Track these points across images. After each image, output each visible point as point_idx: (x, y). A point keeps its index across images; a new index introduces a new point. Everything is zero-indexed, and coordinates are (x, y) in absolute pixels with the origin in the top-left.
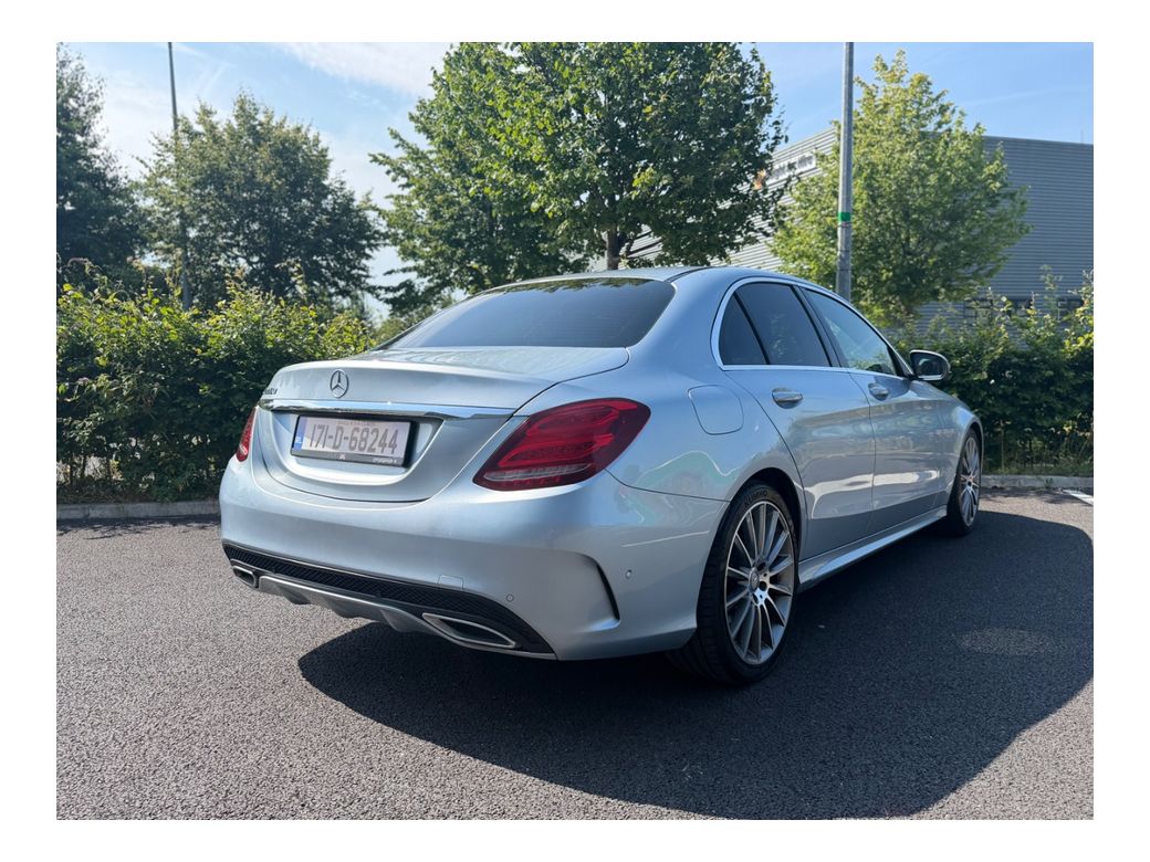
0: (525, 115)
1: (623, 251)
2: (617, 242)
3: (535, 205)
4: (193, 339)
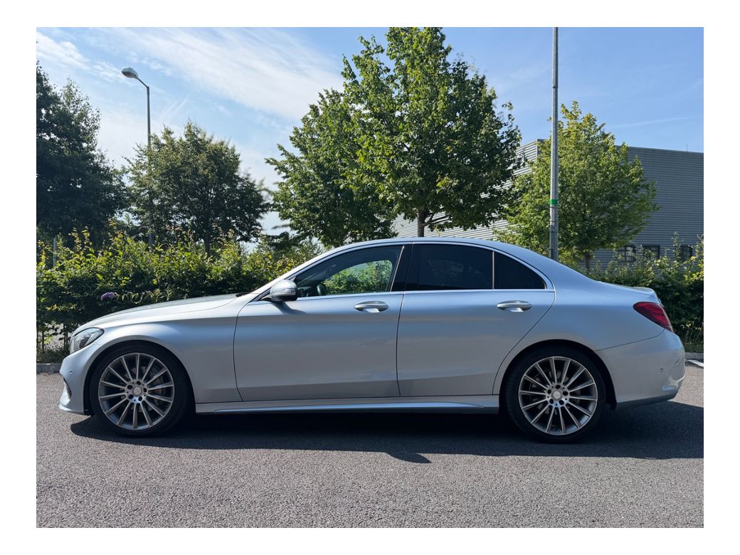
0: (380, 149)
1: (426, 220)
2: (424, 214)
3: (381, 196)
4: (203, 270)
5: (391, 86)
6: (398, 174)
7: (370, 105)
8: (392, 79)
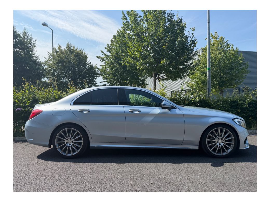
2: (156, 75)
3: (138, 67)
5: (142, 23)
6: (145, 58)
7: (133, 31)
8: (143, 20)
